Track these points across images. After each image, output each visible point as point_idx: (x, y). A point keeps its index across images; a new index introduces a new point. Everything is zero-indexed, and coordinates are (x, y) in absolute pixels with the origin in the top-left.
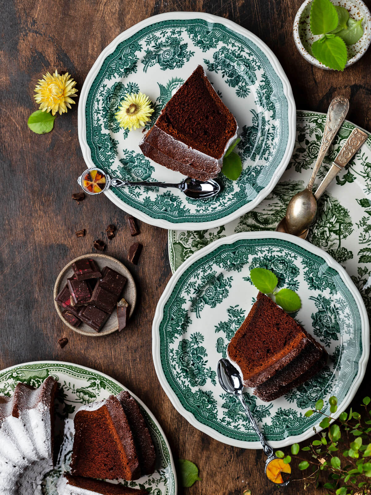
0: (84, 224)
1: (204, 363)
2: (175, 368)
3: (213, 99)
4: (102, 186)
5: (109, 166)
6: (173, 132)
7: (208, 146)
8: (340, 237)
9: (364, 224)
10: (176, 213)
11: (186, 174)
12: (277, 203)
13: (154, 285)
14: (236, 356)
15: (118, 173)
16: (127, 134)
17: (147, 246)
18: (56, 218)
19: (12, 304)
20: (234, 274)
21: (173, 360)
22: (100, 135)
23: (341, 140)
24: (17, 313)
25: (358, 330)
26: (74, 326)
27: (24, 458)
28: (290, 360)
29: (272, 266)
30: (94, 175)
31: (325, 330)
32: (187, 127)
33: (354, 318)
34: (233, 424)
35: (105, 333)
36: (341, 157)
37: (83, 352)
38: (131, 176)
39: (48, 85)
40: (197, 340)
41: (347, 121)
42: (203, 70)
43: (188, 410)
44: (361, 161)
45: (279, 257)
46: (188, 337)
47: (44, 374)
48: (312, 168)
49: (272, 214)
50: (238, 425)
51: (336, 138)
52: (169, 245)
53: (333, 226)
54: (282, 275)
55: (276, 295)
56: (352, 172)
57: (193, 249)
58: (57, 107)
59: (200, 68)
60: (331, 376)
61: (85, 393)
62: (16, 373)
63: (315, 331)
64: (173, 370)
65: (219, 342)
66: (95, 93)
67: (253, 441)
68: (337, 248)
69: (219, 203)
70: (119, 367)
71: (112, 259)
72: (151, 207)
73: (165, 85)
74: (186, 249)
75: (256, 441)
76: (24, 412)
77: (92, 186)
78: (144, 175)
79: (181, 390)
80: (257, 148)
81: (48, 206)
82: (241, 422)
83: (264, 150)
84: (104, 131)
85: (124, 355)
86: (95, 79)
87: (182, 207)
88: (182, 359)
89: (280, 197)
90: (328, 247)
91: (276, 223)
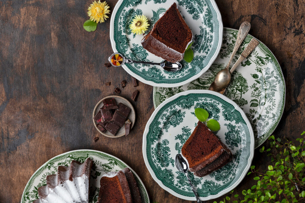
0: (110, 79)
1: (168, 155)
2: (153, 157)
3: (181, 21)
4: (121, 62)
5: (125, 52)
6: (160, 39)
7: (177, 46)
8: (241, 93)
9: (254, 87)
10: (158, 78)
11: (164, 59)
12: (210, 74)
13: (145, 112)
14: (186, 154)
15: (129, 56)
16: (135, 35)
17: (142, 92)
18: (95, 75)
19: (71, 119)
20: (186, 110)
21: (153, 153)
22: (121, 36)
23: (245, 44)
24: (73, 123)
25: (249, 143)
26: (103, 132)
27: (74, 201)
28: (214, 159)
29: (206, 108)
30: (117, 56)
31: (231, 141)
32: (167, 36)
33: (247, 136)
34: (182, 187)
35: (118, 136)
36: (245, 53)
37: (106, 144)
38: (136, 57)
39: (95, 7)
40: (166, 143)
41: (249, 35)
42: (176, 5)
43: (159, 179)
44: (255, 55)
45: (210, 103)
46: (161, 141)
47: (86, 156)
48: (229, 57)
49: (207, 80)
50: (184, 188)
51: (243, 43)
52: (154, 93)
53: (238, 87)
54: (211, 112)
55: (208, 122)
56: (249, 60)
57: (166, 96)
58: (99, 19)
59: (175, 4)
60: (233, 165)
61: (106, 167)
62: (71, 155)
63: (226, 142)
64: (153, 158)
65: (177, 145)
66: (120, 14)
67: (192, 196)
68: (239, 98)
69: (180, 74)
70: (124, 153)
71: (124, 99)
72: (145, 74)
73: (156, 11)
74: (162, 95)
75: (193, 196)
76: (75, 178)
77: (115, 62)
78: (143, 57)
79: (156, 169)
80: (202, 46)
81: (92, 69)
82: (186, 186)
83: (205, 48)
84: (123, 34)
85: (127, 147)
86: (120, 7)
87: (161, 75)
88: (158, 153)
89: (212, 71)
90: (235, 98)
91: (209, 84)
